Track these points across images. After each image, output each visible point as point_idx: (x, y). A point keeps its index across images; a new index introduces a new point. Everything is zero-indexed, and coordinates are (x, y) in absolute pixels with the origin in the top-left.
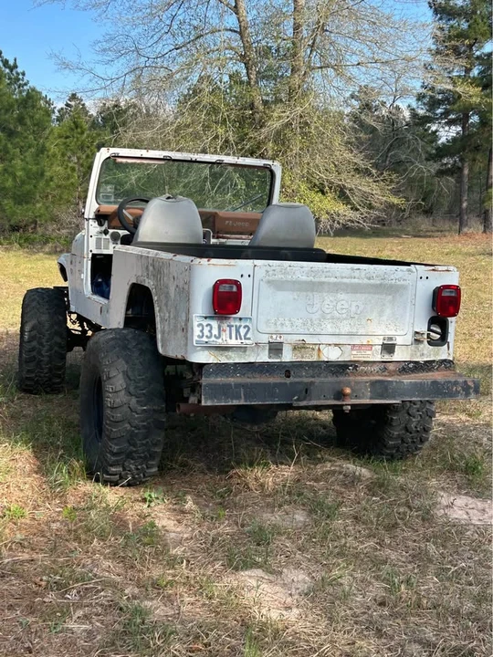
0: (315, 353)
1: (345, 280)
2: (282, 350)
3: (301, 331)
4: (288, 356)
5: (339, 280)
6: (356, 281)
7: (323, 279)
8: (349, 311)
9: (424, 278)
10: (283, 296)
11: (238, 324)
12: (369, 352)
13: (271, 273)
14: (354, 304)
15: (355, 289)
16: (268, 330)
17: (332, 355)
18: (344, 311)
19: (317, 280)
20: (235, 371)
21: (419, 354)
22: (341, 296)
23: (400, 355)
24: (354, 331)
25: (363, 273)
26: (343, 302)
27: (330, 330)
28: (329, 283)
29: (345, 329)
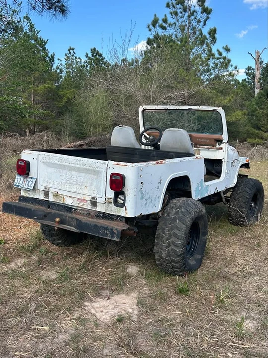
0: (62, 199)
1: (73, 165)
2: (48, 195)
3: (56, 187)
4: (51, 199)
5: (71, 164)
6: (78, 166)
7: (64, 163)
8: (77, 181)
9: (111, 168)
10: (50, 169)
11: (30, 180)
12: (85, 204)
13: (44, 158)
14: (80, 178)
15: (79, 170)
16: (44, 185)
17: (69, 202)
18: (75, 181)
19: (61, 163)
20: (29, 201)
21: (109, 210)
22: (74, 173)
23: (100, 208)
24: (78, 191)
25: (81, 162)
26: (74, 176)
27: (67, 189)
28: (67, 166)
29: (74, 190)
